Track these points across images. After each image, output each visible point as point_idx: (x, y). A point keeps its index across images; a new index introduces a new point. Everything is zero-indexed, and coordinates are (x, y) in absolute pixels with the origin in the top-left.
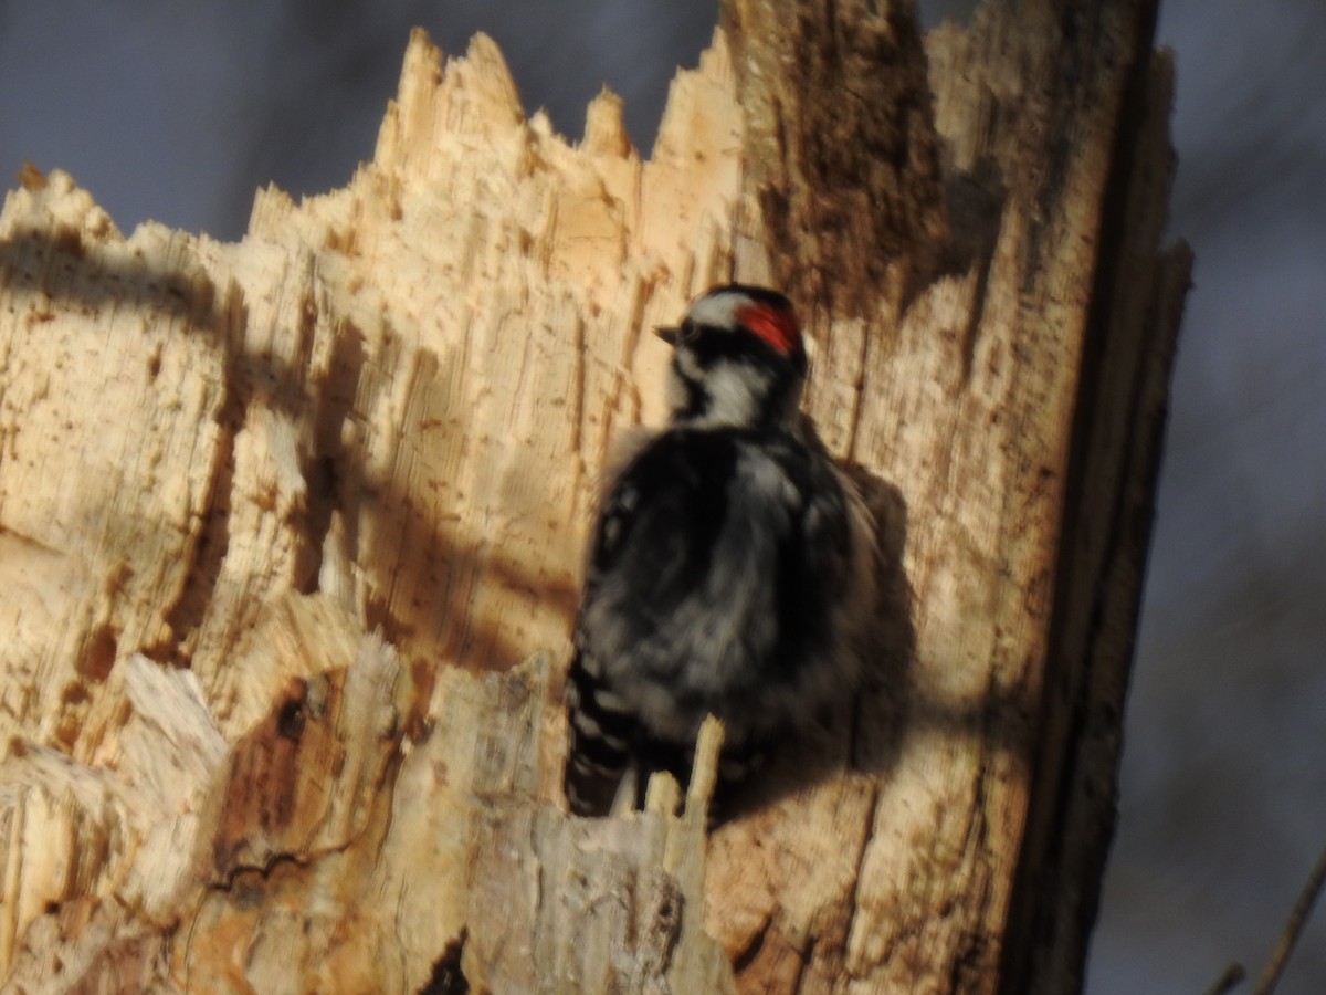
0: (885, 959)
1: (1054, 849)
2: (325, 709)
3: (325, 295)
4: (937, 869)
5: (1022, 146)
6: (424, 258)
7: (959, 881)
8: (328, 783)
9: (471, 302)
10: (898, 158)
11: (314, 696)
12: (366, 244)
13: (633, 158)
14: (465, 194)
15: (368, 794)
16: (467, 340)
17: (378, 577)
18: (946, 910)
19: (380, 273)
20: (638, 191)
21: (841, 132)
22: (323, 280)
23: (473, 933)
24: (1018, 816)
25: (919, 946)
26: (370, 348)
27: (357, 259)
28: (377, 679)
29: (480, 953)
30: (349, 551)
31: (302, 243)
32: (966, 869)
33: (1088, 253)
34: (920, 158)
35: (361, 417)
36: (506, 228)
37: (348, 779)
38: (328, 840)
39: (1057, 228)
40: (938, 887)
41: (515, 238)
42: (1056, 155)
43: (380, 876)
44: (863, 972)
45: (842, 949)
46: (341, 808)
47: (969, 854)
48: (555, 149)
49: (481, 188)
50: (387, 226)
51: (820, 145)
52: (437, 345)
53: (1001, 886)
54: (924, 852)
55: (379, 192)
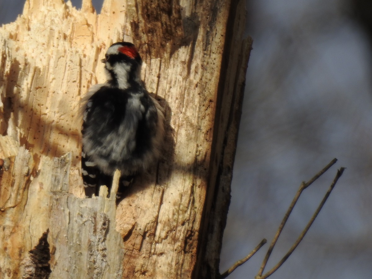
0: (166, 237)
1: (213, 207)
2: (9, 168)
3: (9, 52)
4: (180, 212)
5: (204, 9)
6: (37, 42)
7: (187, 215)
8: (10, 188)
9: (50, 53)
10: (169, 13)
11: (6, 164)
12: (20, 37)
13: (95, 13)
14: (48, 23)
15: (21, 191)
16: (49, 64)
17: (24, 131)
18: (183, 224)
19: (24, 45)
20: (96, 22)
21: (153, 6)
22: (8, 47)
23: (50, 230)
24: (203, 197)
25: (176, 234)
26: (21, 66)
27: (18, 42)
28: (24, 159)
29: (52, 236)
30: (16, 123)
31: (2, 37)
32: (189, 212)
33: (223, 39)
34: (175, 13)
35: (19, 86)
36: (59, 33)
37: (15, 187)
38: (9, 204)
39: (214, 32)
40: (181, 217)
41: (62, 35)
42: (214, 12)
43: (24, 214)
44: (160, 241)
45: (154, 235)
46: (13, 195)
47: (190, 208)
48: (73, 10)
49: (52, 21)
50: (26, 32)
51: (148, 10)
52: (40, 65)
53: (199, 217)
54: (177, 207)
55: (24, 23)
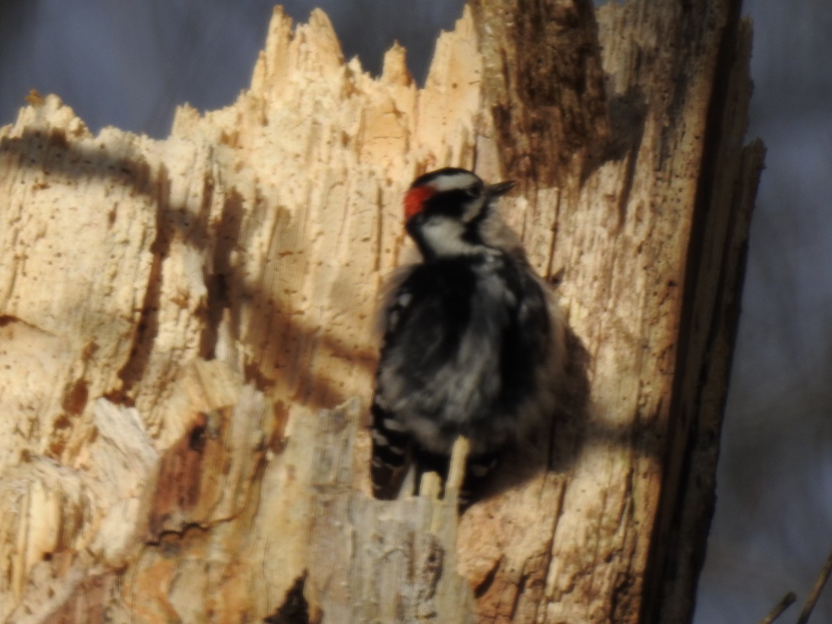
0: (570, 589)
1: (676, 520)
2: (219, 431)
3: (220, 174)
4: (603, 532)
5: (656, 79)
6: (283, 150)
7: (617, 539)
8: (221, 478)
9: (311, 176)
10: (579, 86)
11: (212, 424)
12: (245, 140)
13: (413, 86)
14: (307, 110)
15: (246, 485)
16: (308, 201)
17: (253, 350)
18: (609, 559)
19: (254, 159)
20: (416, 107)
21: (543, 71)
22: (218, 162)
23: (312, 573)
24: (654, 499)
25: (592, 580)
26: (248, 205)
27: (240, 151)
28: (252, 413)
29: (316, 584)
30: (234, 333)
31: (205, 140)
32: (621, 533)
33: (698, 145)
34: (593, 86)
35: (242, 249)
36: (333, 131)
37: (233, 476)
38: (220, 514)
39: (679, 130)
40: (603, 543)
41: (338, 136)
42: (679, 83)
43: (253, 536)
44: (556, 597)
45: (542, 582)
46: (229, 493)
47: (623, 523)
48: (364, 81)
49: (317, 105)
50: (259, 129)
51: (531, 79)
52: (289, 203)
53: (643, 543)
54: (594, 521)
55: (253, 108)
